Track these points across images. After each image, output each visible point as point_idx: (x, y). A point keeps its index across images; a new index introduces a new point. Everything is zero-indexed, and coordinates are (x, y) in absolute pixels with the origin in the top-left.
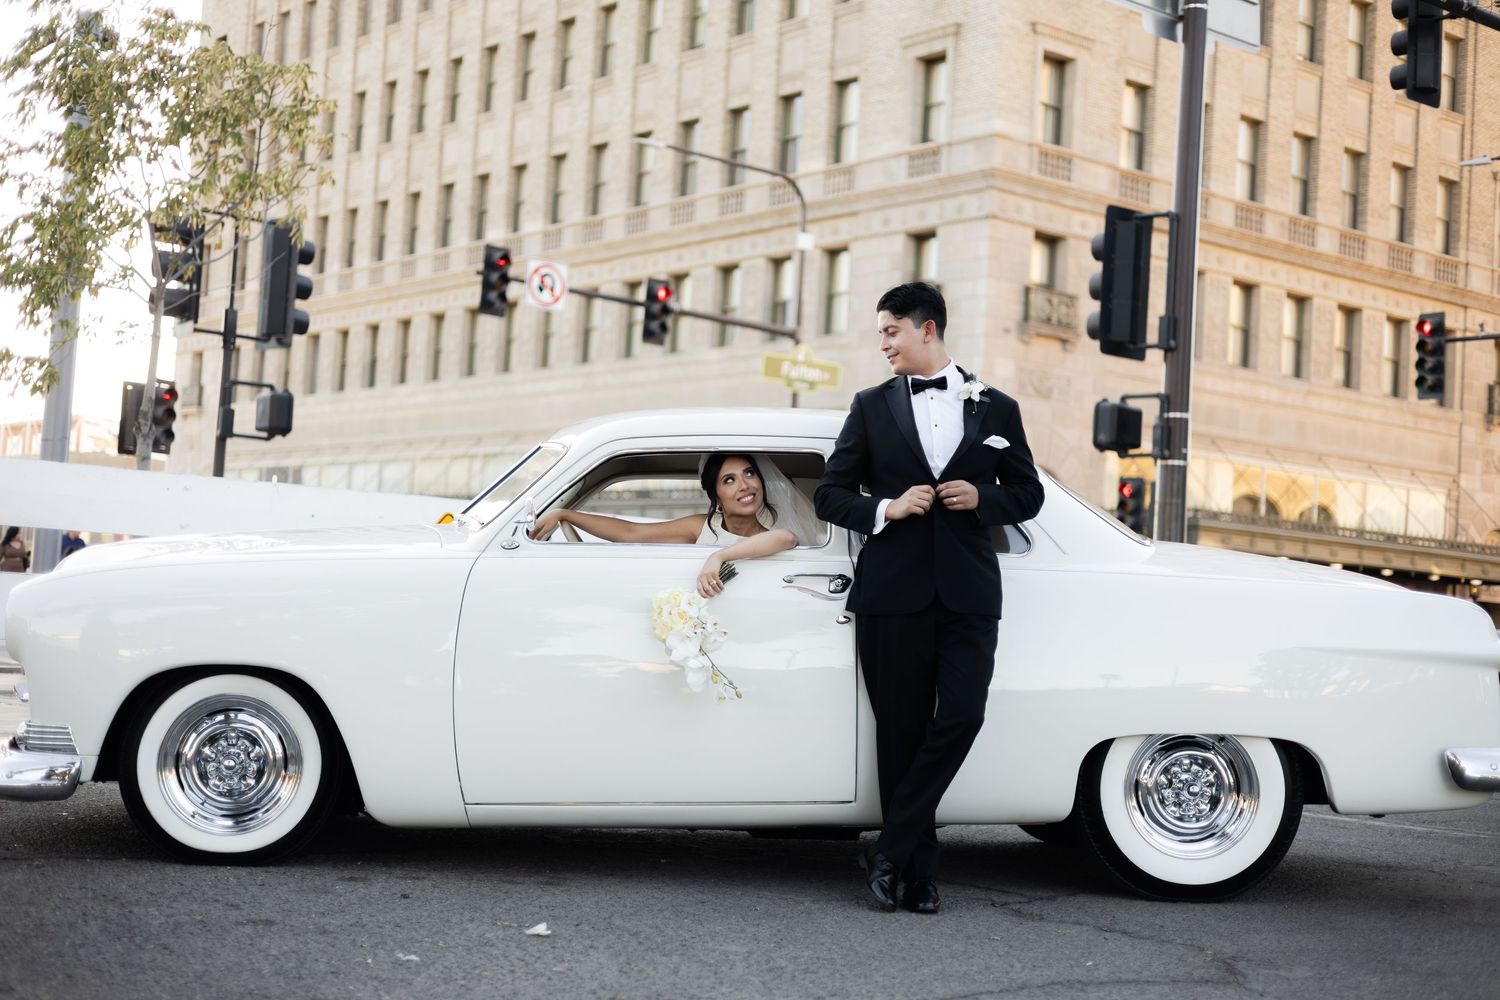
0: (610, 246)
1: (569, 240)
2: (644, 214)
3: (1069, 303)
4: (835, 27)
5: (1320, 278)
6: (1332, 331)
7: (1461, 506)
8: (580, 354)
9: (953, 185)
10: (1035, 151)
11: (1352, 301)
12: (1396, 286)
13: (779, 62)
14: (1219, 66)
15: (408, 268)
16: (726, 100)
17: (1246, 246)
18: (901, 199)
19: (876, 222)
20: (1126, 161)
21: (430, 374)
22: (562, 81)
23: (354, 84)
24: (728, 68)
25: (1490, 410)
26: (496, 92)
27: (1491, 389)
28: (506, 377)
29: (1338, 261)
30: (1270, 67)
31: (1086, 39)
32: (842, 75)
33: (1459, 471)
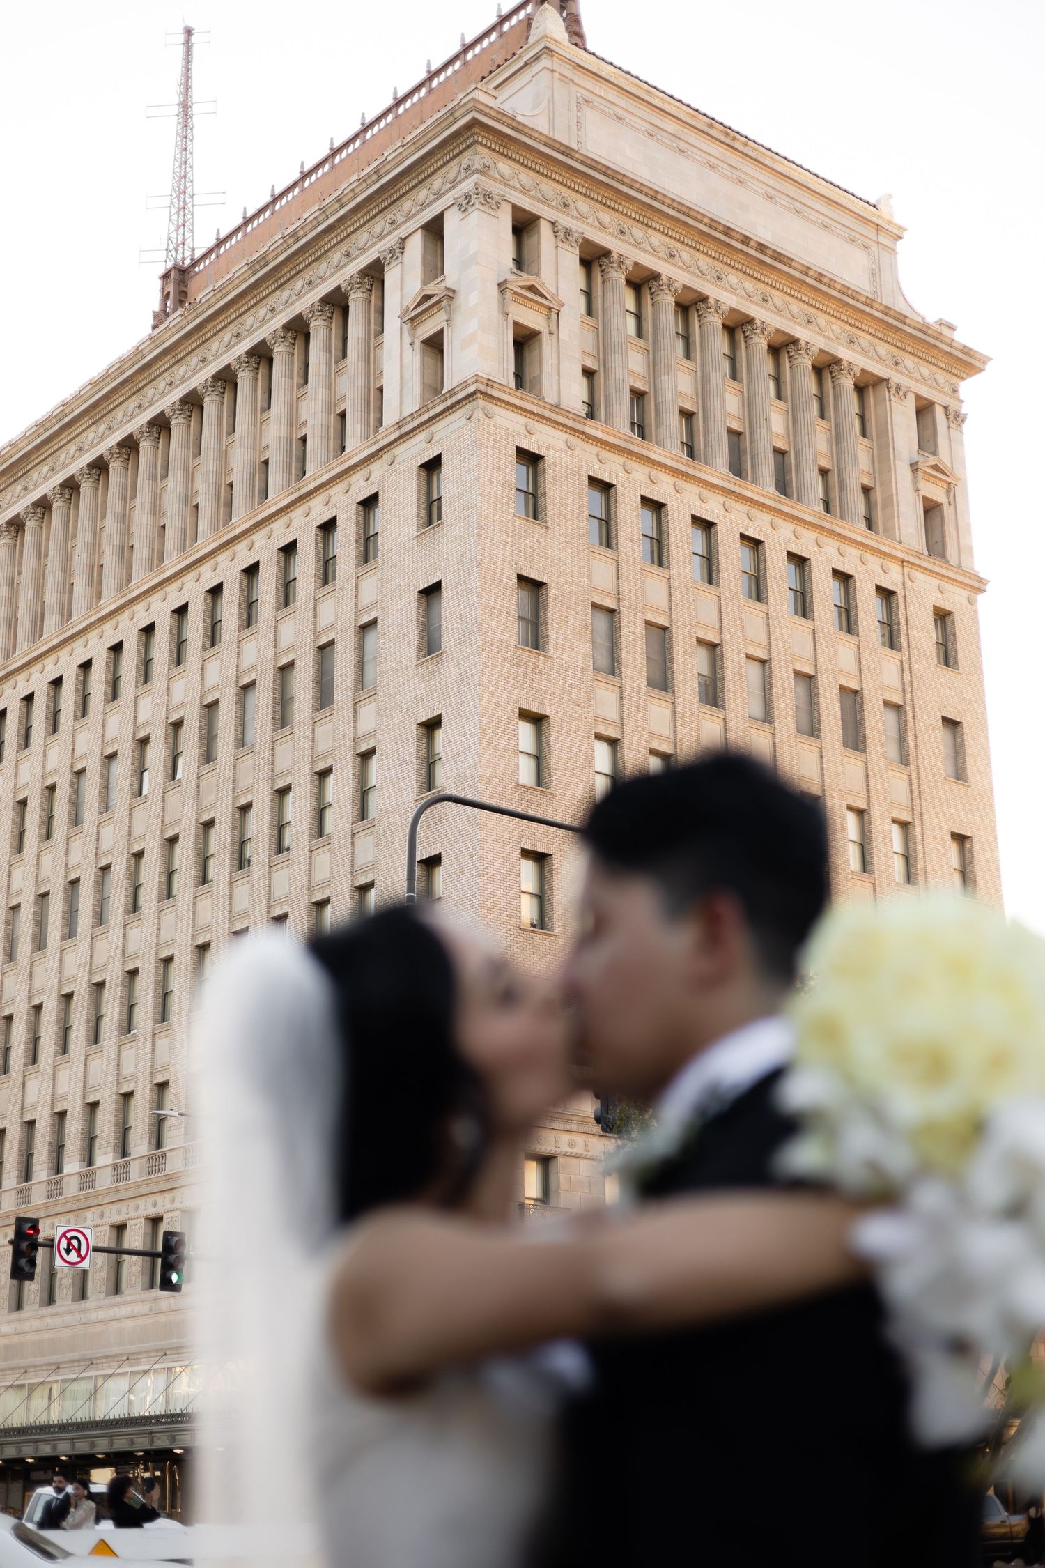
1: (137, 1171)
21: (14, 1304)
28: (82, 1304)
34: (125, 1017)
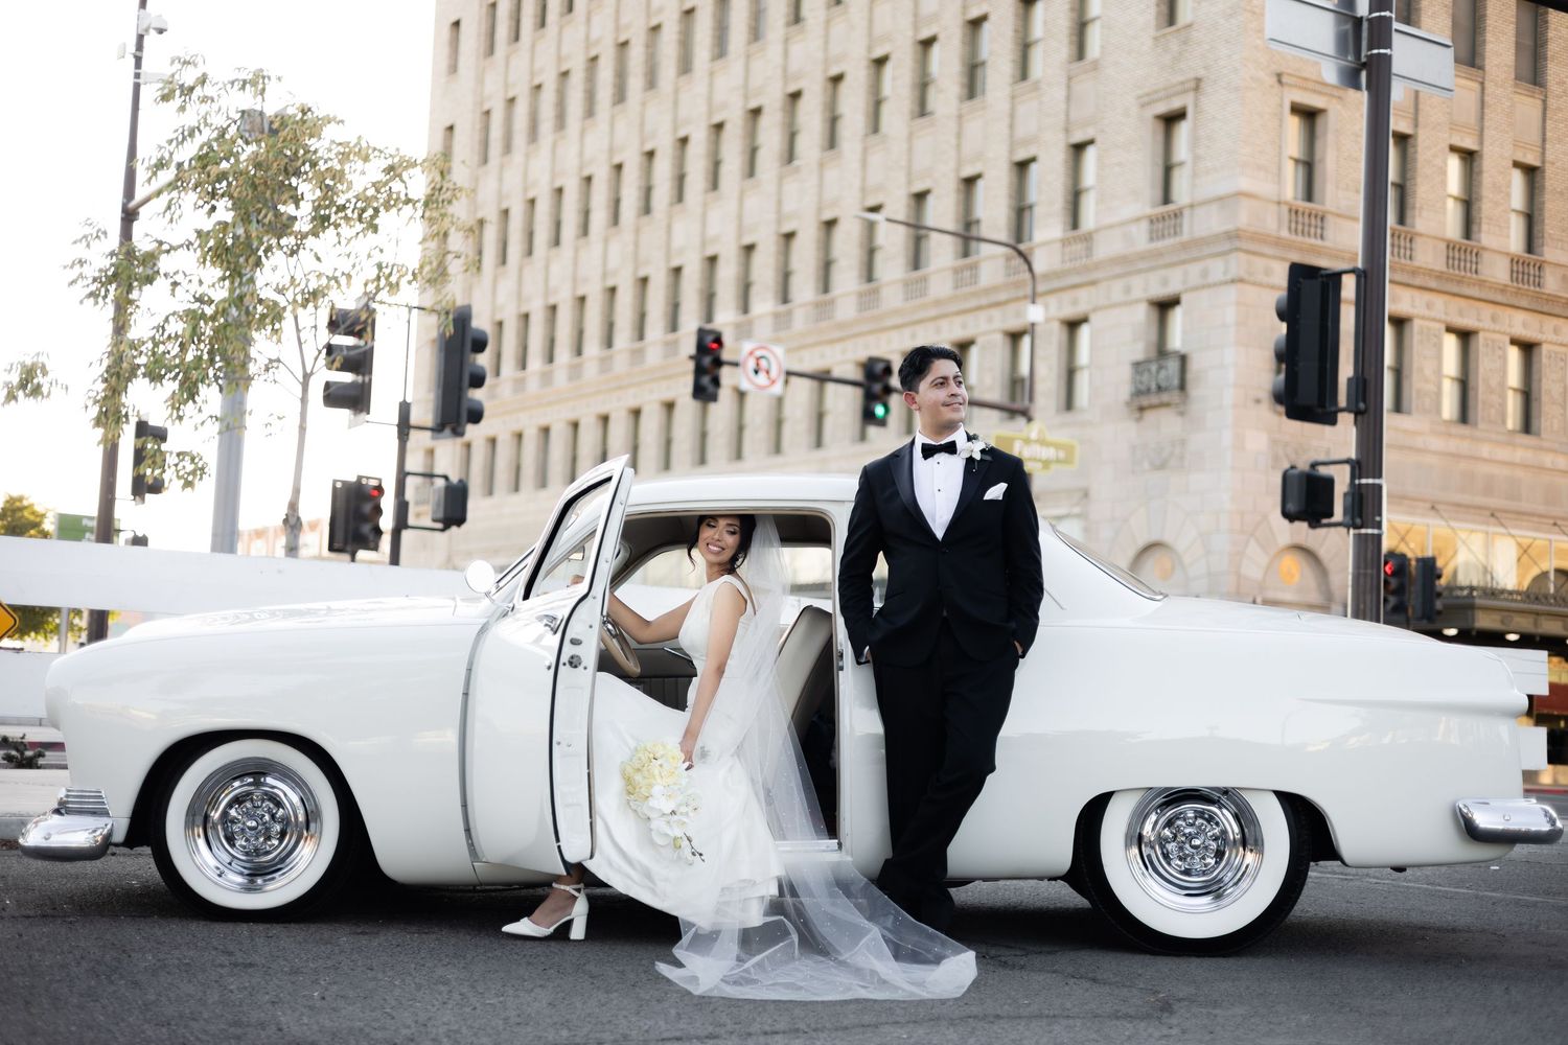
0: (841, 326)
1: (800, 318)
2: (876, 291)
4: (1069, 87)
8: (813, 438)
9: (1196, 249)
10: (1285, 209)
13: (1011, 126)
14: (1487, 112)
15: (637, 355)
16: (958, 170)
17: (1524, 303)
18: (1142, 265)
19: (1116, 290)
21: (662, 464)
22: (790, 155)
23: (581, 168)
24: (959, 135)
26: (724, 170)
28: (738, 465)
30: (1545, 109)
31: (1339, 88)
32: (1078, 137)
34: (786, 147)
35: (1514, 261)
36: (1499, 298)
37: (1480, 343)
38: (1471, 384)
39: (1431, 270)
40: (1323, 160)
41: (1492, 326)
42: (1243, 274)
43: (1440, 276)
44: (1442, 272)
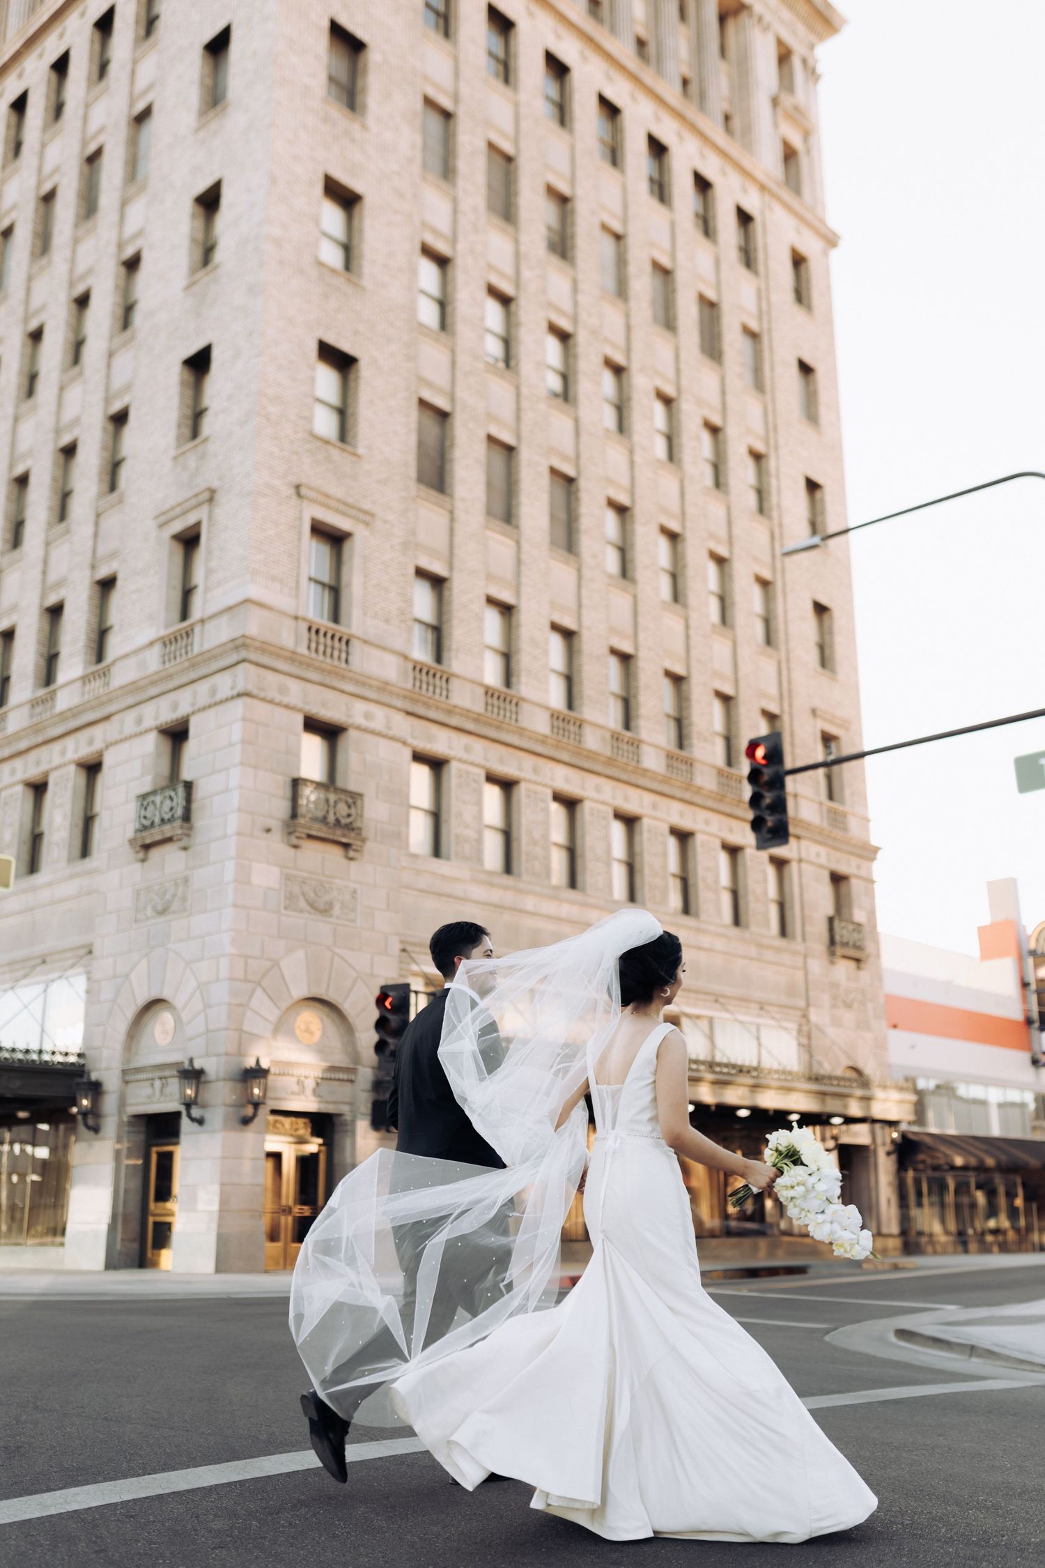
3: (350, 800)
4: (97, 525)
5: (648, 798)
6: (665, 855)
7: (814, 1042)
9: (205, 665)
10: (304, 626)
11: (685, 824)
12: (728, 810)
13: (44, 573)
14: (523, 568)
17: (565, 757)
18: (152, 691)
19: (128, 722)
20: (421, 653)
25: (832, 942)
27: (831, 920)
29: (666, 780)
30: (580, 577)
31: (365, 512)
33: (808, 1005)
35: (555, 716)
36: (539, 749)
37: (522, 791)
38: (514, 835)
39: (469, 711)
40: (349, 585)
41: (534, 778)
42: (251, 688)
43: (477, 719)
44: (479, 714)
